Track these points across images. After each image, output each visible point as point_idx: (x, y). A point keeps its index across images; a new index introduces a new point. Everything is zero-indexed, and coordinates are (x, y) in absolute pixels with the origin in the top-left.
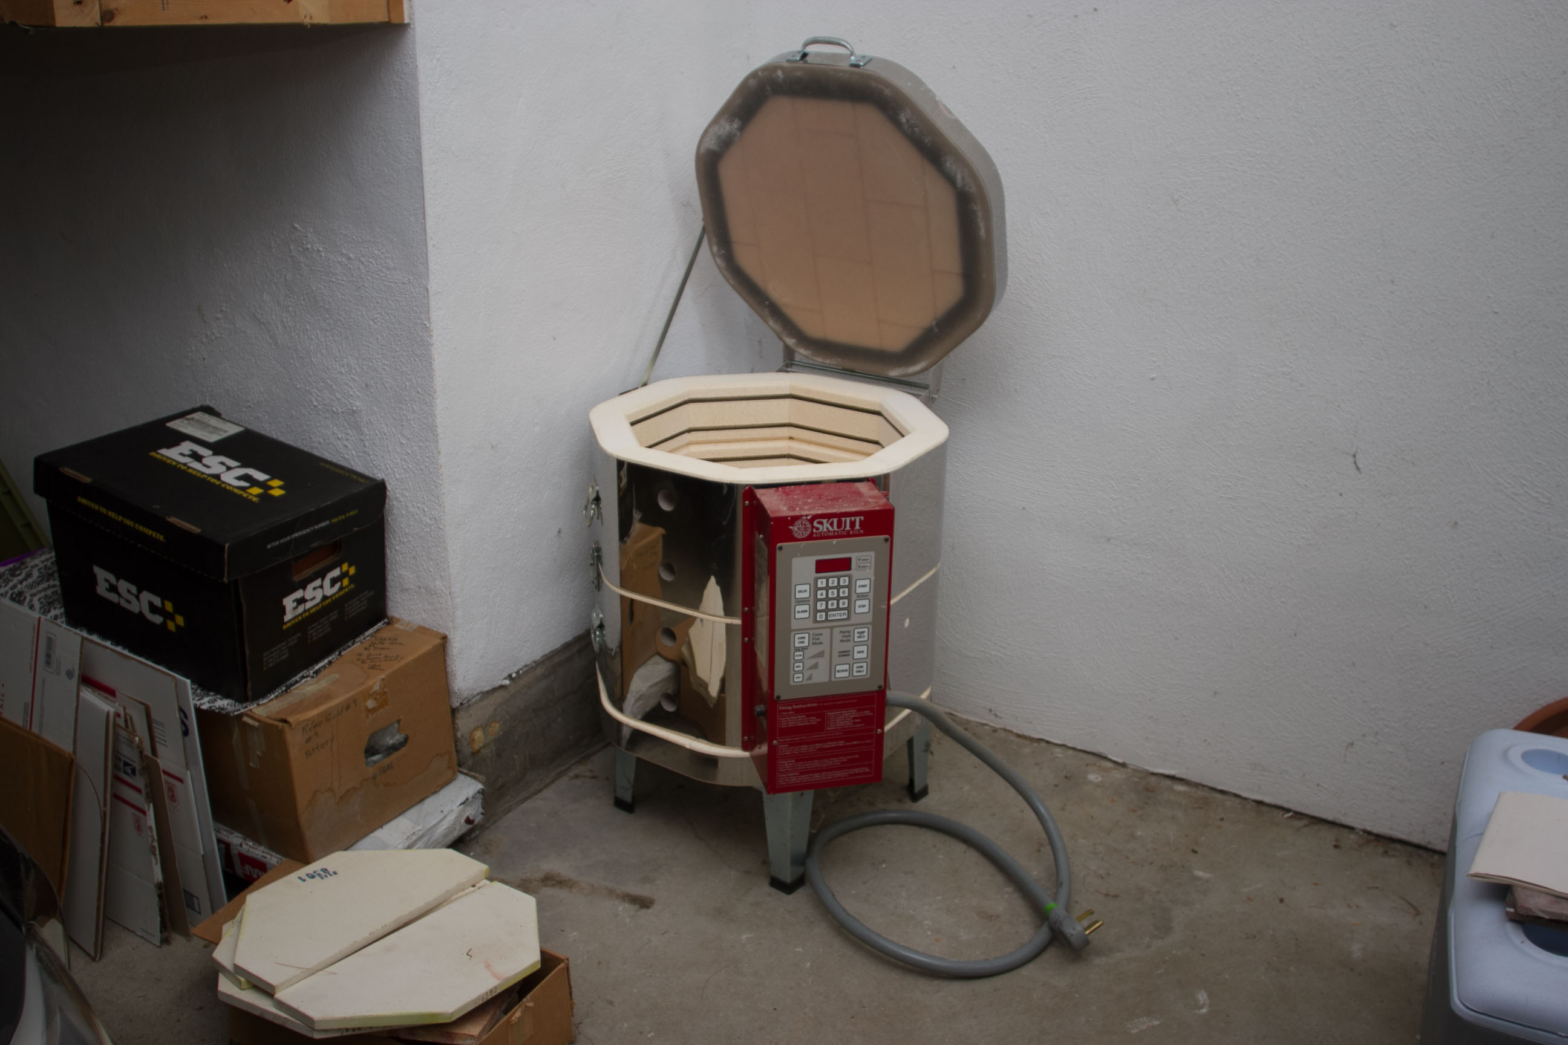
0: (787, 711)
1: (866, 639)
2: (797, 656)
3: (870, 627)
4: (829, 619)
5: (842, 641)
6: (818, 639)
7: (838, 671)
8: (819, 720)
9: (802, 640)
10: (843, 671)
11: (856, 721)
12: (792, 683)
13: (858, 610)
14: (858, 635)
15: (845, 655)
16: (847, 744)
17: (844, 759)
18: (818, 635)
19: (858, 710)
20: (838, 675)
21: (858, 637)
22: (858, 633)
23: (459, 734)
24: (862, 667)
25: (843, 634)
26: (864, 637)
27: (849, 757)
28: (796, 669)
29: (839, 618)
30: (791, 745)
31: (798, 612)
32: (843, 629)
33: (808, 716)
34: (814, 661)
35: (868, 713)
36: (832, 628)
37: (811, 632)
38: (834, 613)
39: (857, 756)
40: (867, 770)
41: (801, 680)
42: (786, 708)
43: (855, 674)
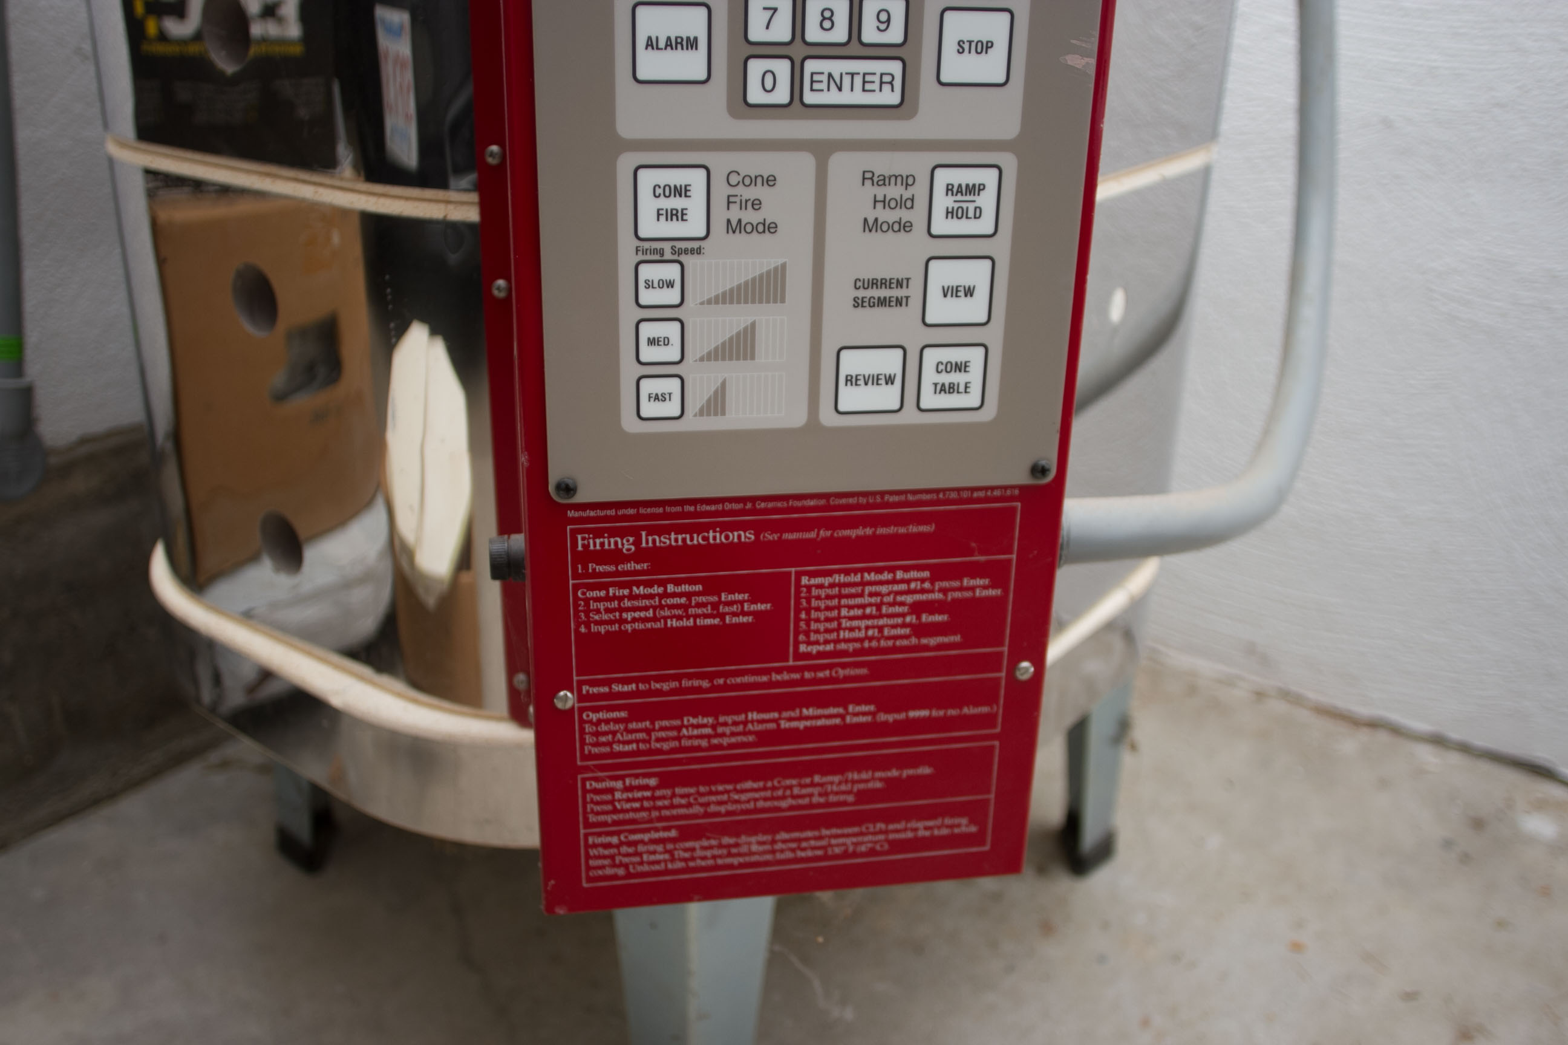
0: (616, 556)
1: (985, 225)
2: (649, 285)
3: (1009, 162)
4: (810, 98)
5: (871, 226)
6: (756, 204)
7: (852, 380)
8: (761, 607)
9: (676, 203)
10: (874, 380)
11: (925, 618)
12: (630, 424)
13: (956, 68)
14: (949, 202)
15: (883, 302)
16: (882, 717)
17: (873, 780)
18: (753, 181)
19: (938, 574)
20: (852, 398)
21: (950, 213)
22: (949, 189)
24: (961, 367)
25: (880, 191)
26: (978, 214)
27: (894, 773)
28: (648, 354)
29: (858, 97)
30: (637, 713)
31: (651, 44)
32: (882, 163)
33: (712, 587)
34: (735, 318)
35: (981, 588)
36: (822, 151)
37: (722, 163)
38: (837, 67)
39: (925, 770)
40: (964, 826)
41: (672, 408)
42: (610, 543)
43: (929, 400)
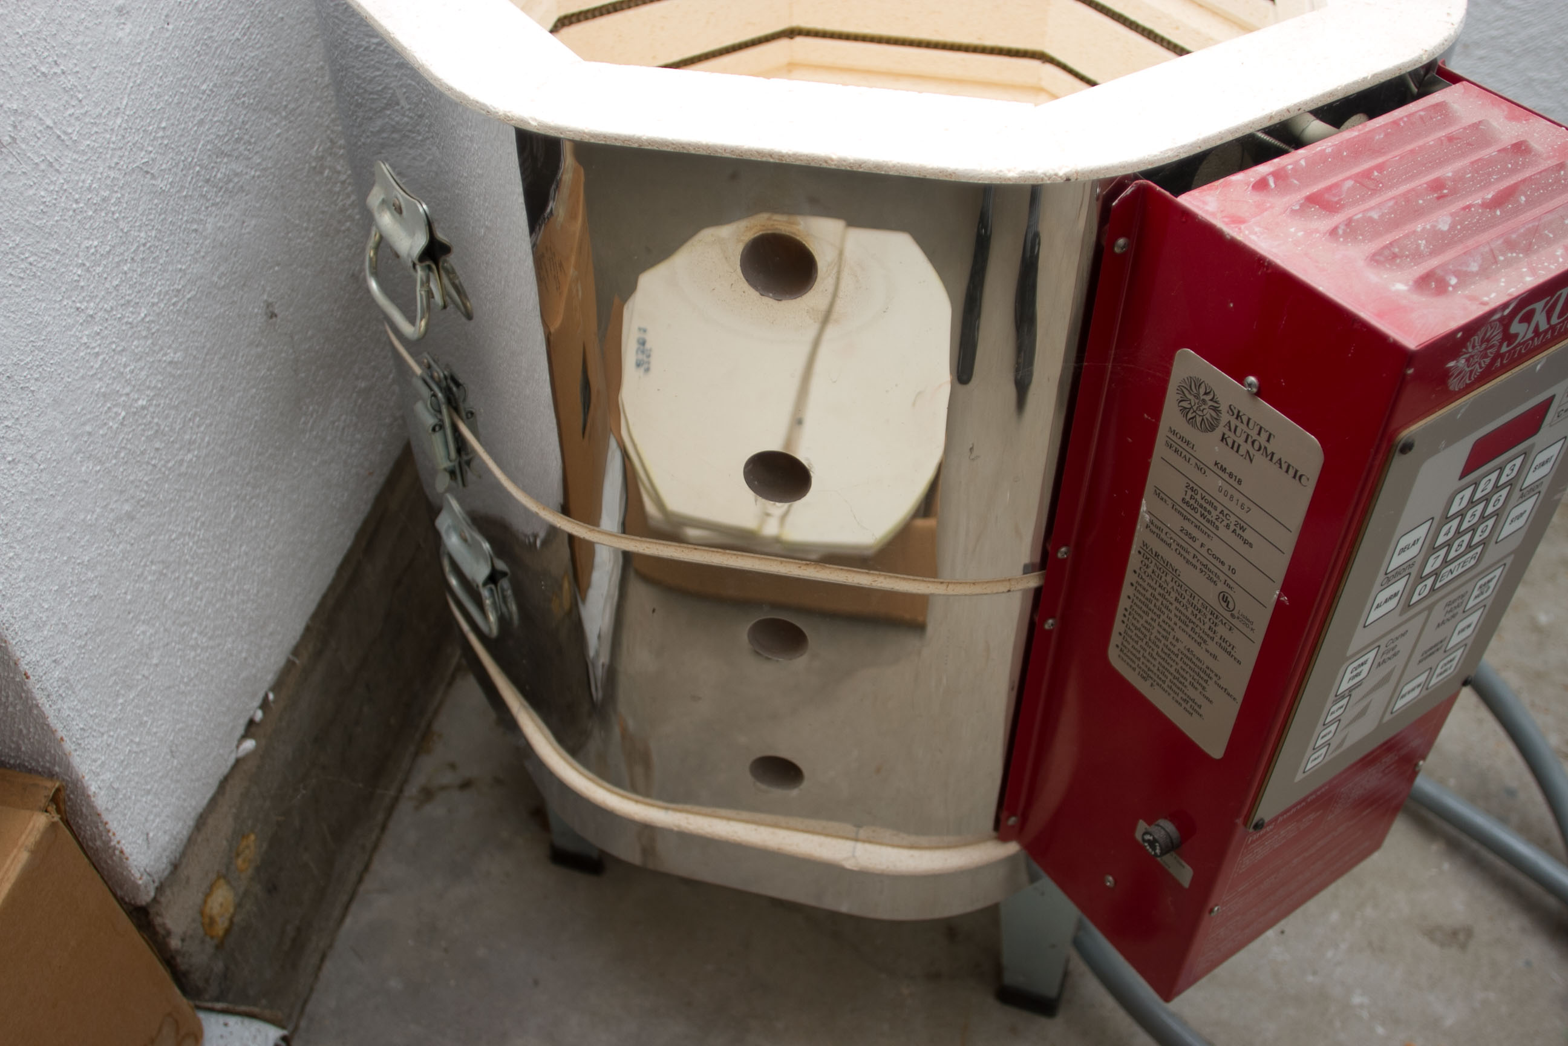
0: (1264, 835)
1: (1488, 592)
2: (1333, 713)
3: (1511, 559)
4: (1438, 584)
5: (1440, 625)
6: (1395, 647)
7: (1403, 696)
8: (1318, 813)
9: (1360, 669)
10: (1413, 689)
12: (1298, 778)
13: (1506, 532)
14: (1481, 590)
15: (1431, 655)
18: (1398, 638)
20: (1400, 704)
21: (1476, 598)
22: (1480, 587)
23: (175, 943)
24: (1452, 661)
25: (1450, 607)
28: (1320, 742)
30: (1244, 894)
31: (1378, 605)
32: (1456, 595)
33: (1301, 819)
34: (1364, 703)
36: (1433, 606)
37: (1386, 639)
38: (1454, 564)
41: (1320, 759)
42: (1265, 830)
43: (1434, 682)
